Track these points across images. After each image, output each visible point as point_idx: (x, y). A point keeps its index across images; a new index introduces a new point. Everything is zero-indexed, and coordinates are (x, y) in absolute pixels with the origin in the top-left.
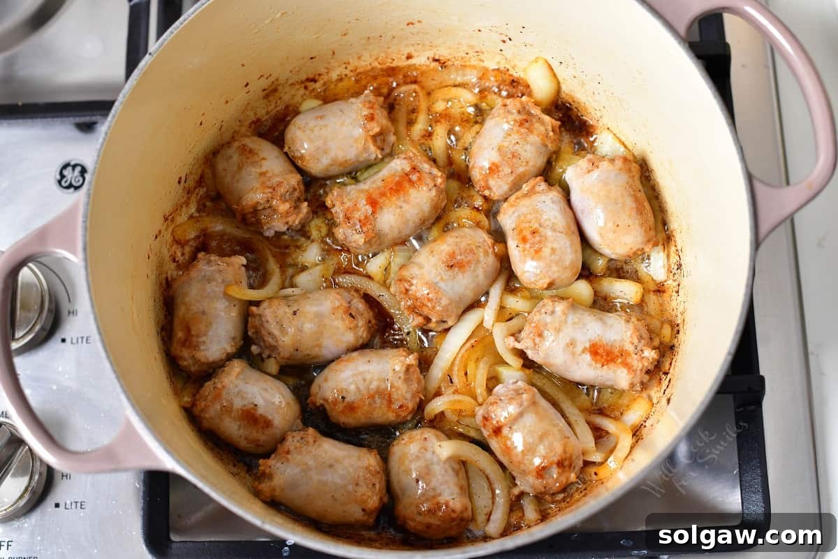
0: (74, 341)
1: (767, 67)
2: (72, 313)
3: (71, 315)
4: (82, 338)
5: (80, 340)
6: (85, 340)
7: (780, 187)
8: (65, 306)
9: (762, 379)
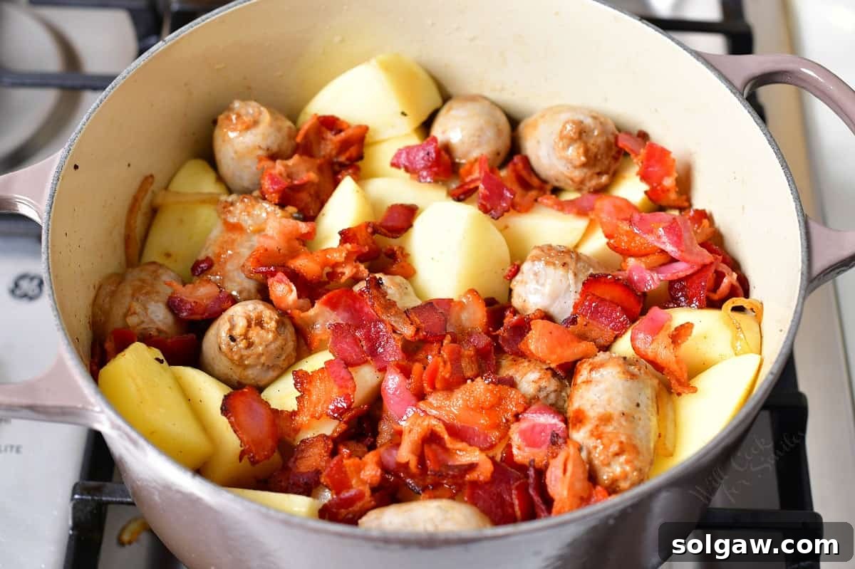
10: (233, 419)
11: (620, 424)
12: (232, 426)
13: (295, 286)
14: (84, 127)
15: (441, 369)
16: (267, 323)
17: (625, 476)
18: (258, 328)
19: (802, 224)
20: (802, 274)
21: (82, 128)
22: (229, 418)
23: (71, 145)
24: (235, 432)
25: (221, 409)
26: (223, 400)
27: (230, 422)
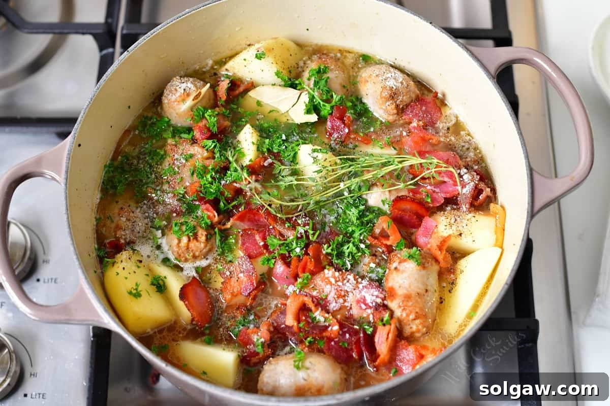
0: (46, 281)
1: (544, 115)
2: (46, 262)
3: (45, 263)
4: (52, 279)
5: (50, 280)
6: (53, 281)
7: (551, 178)
8: (41, 258)
9: (537, 322)
10: (187, 302)
11: (417, 301)
12: (187, 307)
13: (217, 212)
14: (82, 119)
15: (308, 264)
16: (200, 238)
17: (418, 331)
18: (195, 241)
19: (529, 175)
20: (528, 212)
21: (81, 120)
22: (184, 302)
23: (75, 133)
24: (189, 310)
25: (179, 296)
26: (180, 291)
27: (186, 305)
